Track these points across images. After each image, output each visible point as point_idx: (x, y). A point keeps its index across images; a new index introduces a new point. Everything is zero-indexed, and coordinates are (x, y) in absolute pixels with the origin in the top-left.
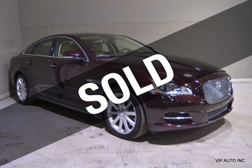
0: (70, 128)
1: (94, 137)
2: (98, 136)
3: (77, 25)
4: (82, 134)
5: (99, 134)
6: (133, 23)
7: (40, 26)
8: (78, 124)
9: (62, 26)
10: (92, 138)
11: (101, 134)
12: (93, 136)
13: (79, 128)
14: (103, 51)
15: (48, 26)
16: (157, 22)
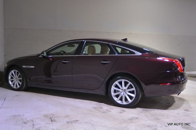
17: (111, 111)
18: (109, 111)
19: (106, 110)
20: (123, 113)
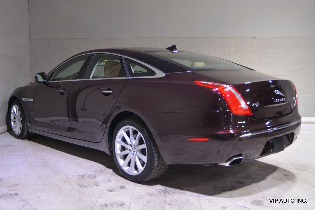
0: (83, 176)
1: (113, 191)
2: (119, 189)
3: (104, 38)
4: (98, 185)
5: (120, 186)
6: (179, 38)
7: (55, 39)
8: (95, 171)
9: (85, 39)
10: (111, 191)
11: (124, 186)
12: (112, 189)
13: (95, 177)
16: (210, 37)
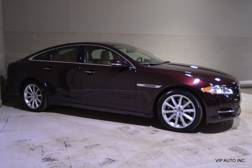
14: (109, 59)
15: (34, 32)
17: (140, 132)
18: (138, 131)
19: (135, 131)
20: (155, 134)
